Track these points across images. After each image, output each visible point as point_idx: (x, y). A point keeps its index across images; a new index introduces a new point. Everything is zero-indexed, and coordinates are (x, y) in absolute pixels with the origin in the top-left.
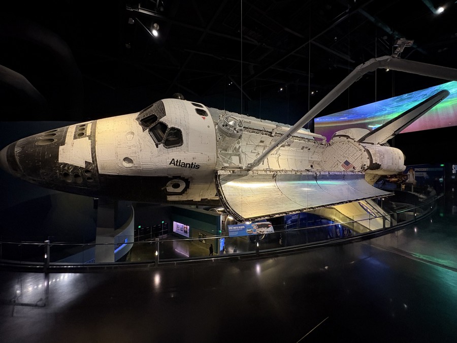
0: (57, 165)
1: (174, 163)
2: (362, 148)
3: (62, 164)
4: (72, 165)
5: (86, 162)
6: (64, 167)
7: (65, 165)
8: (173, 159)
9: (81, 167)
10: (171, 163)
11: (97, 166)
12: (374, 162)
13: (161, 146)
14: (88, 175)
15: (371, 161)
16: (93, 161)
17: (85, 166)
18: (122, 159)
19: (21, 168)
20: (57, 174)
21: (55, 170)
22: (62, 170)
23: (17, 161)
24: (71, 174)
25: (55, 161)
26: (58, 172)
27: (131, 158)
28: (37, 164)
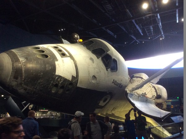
0: (54, 77)
1: (114, 83)
2: (151, 85)
3: (57, 76)
4: (63, 78)
5: (73, 76)
6: (58, 79)
7: (60, 77)
8: (114, 80)
9: (69, 80)
10: (113, 82)
11: (78, 80)
12: (158, 94)
13: (109, 70)
14: (70, 87)
15: (157, 93)
16: (76, 76)
17: (71, 79)
18: (92, 77)
19: (23, 77)
20: (50, 84)
21: (50, 80)
22: (55, 81)
23: (23, 70)
24: (59, 85)
25: (54, 73)
26: (52, 82)
27: (96, 76)
28: (39, 74)
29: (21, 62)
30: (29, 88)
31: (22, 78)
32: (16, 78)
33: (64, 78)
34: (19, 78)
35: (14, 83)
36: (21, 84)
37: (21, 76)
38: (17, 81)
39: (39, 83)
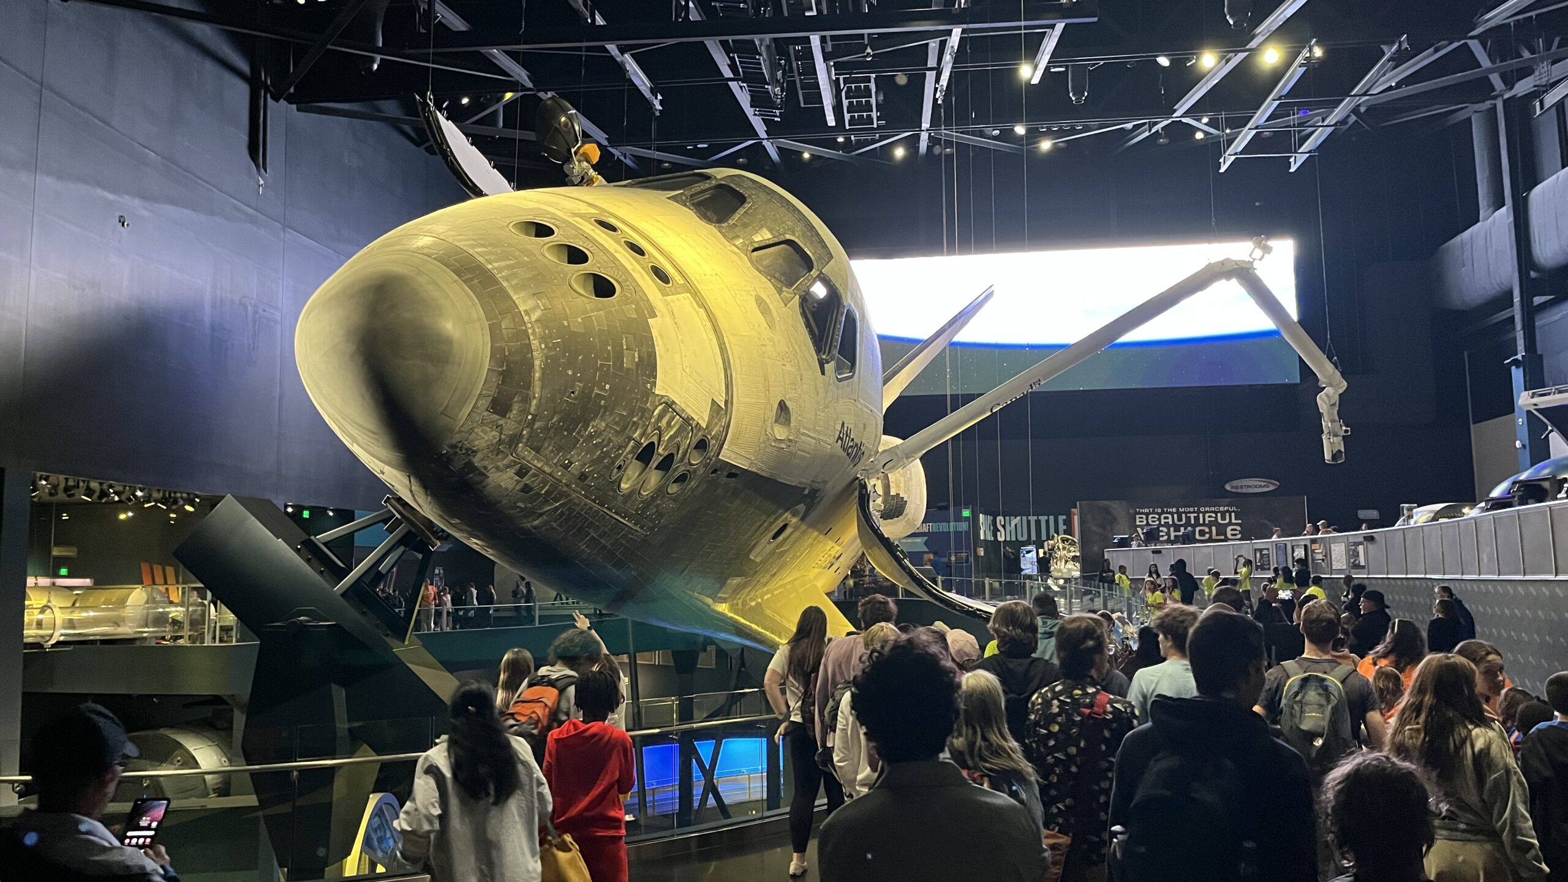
0: (648, 404)
1: (842, 440)
3: (661, 400)
4: (681, 412)
5: (713, 401)
6: (660, 416)
7: (670, 405)
8: (843, 423)
9: (697, 424)
10: (839, 438)
11: (728, 426)
12: (893, 492)
13: (830, 367)
14: (695, 459)
16: (726, 402)
17: (707, 419)
18: (776, 406)
19: (534, 402)
20: (626, 447)
21: (634, 422)
22: (649, 430)
23: (537, 363)
24: (660, 451)
25: (649, 386)
26: (636, 435)
27: (788, 403)
28: (596, 391)
29: (526, 318)
30: (539, 465)
31: (525, 411)
32: (500, 406)
33: (683, 410)
34: (516, 409)
35: (484, 438)
36: (513, 441)
37: (526, 400)
38: (500, 422)
39: (591, 437)
